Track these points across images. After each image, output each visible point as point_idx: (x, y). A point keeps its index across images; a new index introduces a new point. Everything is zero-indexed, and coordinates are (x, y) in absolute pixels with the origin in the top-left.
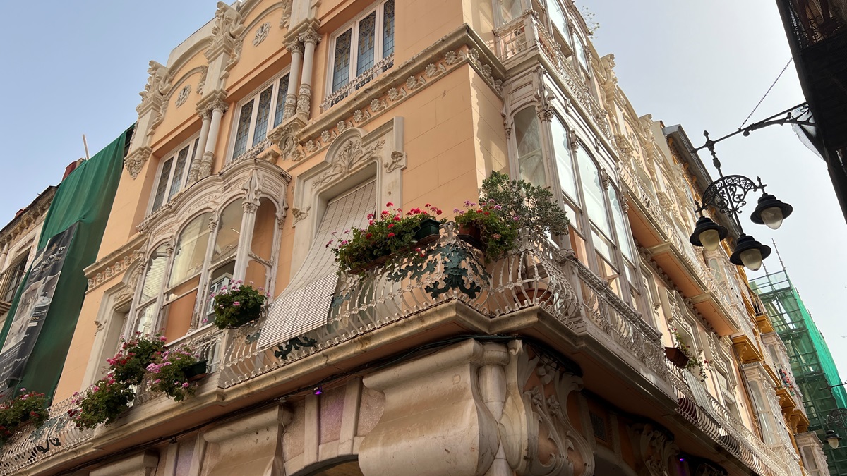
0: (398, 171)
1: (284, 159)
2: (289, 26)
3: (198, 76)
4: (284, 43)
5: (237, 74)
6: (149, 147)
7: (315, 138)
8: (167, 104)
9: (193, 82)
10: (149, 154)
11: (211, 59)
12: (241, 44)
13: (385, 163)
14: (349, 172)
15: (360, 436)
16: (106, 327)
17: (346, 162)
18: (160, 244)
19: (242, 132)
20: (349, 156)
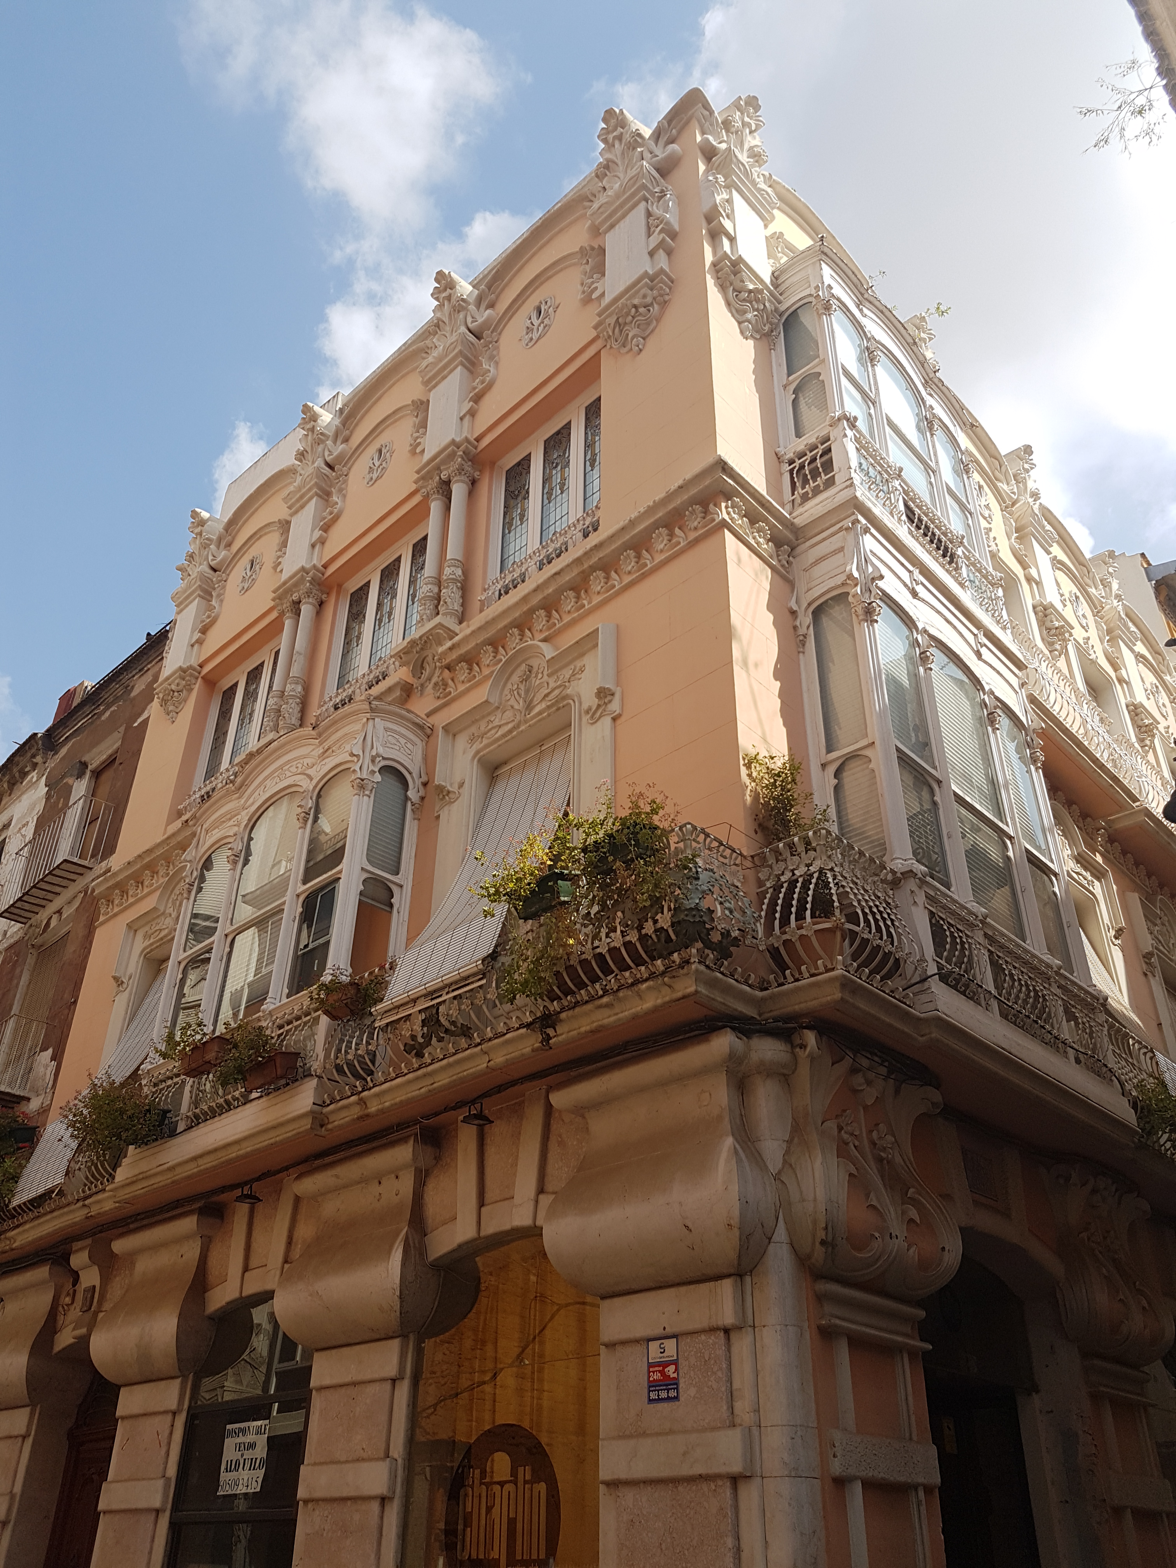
0: (607, 721)
1: (421, 694)
2: (423, 451)
3: (273, 539)
4: (416, 482)
5: (340, 538)
6: (196, 665)
7: (470, 660)
8: (224, 587)
9: (266, 547)
10: (197, 678)
11: (297, 507)
12: (345, 482)
13: (585, 706)
14: (526, 722)
15: (548, 1193)
16: (132, 986)
17: (521, 702)
18: (218, 845)
19: (351, 639)
20: (527, 691)
